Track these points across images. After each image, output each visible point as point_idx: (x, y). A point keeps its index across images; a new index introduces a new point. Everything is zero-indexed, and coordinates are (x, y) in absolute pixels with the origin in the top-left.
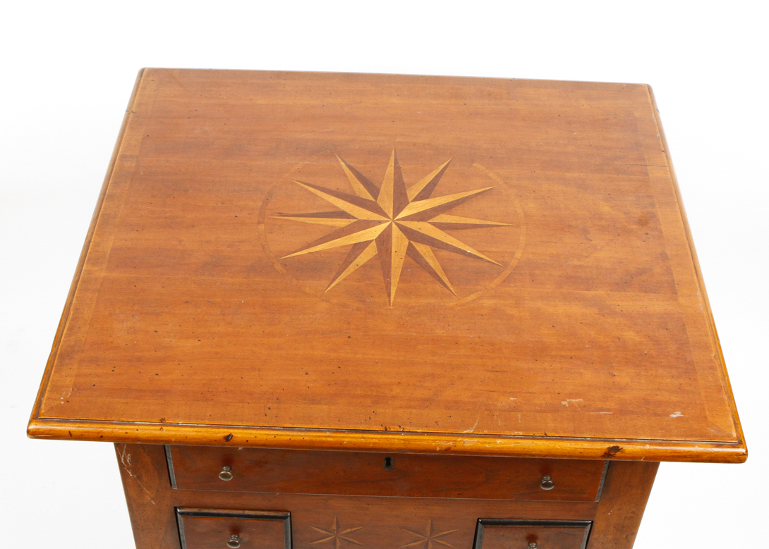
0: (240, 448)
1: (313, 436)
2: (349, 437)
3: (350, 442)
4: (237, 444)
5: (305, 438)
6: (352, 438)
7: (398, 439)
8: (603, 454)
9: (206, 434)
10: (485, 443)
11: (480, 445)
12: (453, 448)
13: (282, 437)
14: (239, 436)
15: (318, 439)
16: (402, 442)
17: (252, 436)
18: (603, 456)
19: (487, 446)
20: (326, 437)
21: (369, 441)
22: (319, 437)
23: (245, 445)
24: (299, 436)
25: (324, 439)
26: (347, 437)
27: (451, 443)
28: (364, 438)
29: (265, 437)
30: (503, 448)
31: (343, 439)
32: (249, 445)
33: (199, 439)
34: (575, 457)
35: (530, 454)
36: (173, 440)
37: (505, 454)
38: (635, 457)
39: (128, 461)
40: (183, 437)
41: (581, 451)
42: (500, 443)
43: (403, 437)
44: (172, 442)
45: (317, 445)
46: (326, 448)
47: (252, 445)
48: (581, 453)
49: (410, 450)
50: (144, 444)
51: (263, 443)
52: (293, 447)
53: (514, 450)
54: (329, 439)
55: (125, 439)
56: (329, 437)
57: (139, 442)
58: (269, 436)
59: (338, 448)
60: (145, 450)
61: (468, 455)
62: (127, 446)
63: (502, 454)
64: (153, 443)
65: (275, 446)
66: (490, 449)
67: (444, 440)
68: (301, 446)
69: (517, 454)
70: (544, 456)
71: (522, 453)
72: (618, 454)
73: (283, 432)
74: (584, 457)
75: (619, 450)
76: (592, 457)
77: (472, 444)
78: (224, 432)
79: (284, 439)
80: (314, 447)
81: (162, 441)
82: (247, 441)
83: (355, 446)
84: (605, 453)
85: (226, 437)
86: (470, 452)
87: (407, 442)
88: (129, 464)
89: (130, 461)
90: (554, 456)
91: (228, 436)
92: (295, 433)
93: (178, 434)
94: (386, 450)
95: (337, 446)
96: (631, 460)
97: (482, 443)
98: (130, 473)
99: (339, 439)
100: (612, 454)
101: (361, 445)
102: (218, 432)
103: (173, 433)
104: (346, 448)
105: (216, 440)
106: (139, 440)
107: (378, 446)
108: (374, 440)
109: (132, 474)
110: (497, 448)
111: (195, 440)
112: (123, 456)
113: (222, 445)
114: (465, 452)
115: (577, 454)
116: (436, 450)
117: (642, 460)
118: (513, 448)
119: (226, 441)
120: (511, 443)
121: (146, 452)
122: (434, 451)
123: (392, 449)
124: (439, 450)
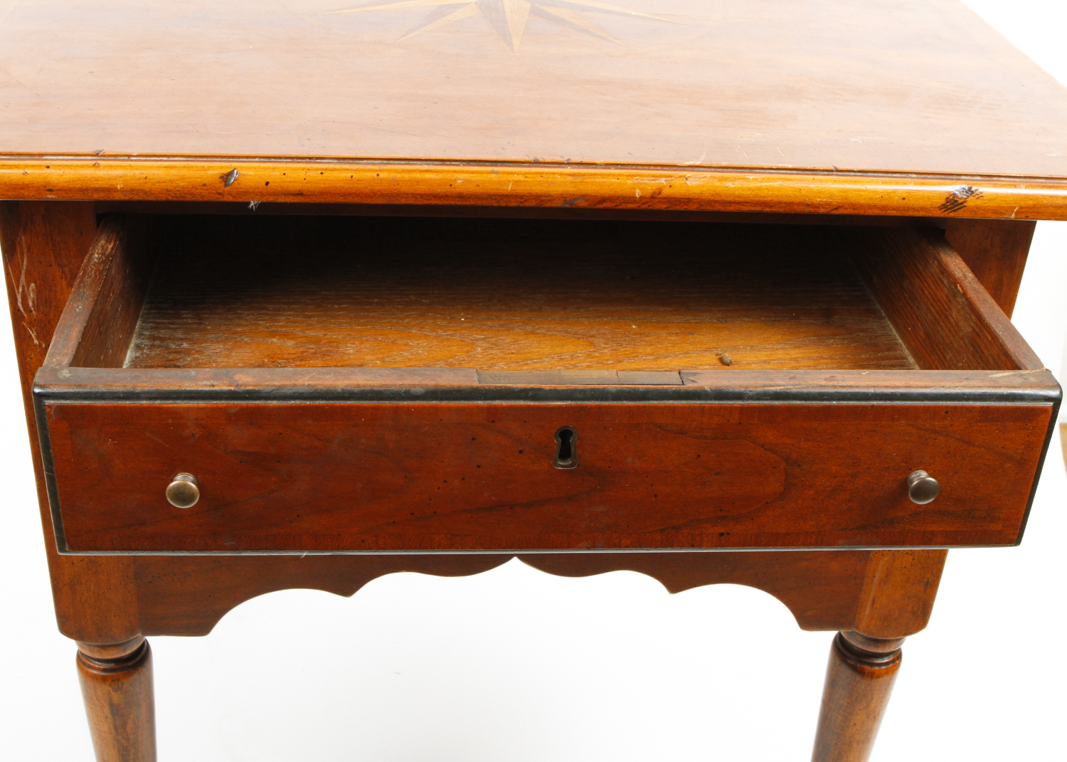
0: (252, 204)
1: (396, 171)
2: (467, 172)
3: (469, 181)
4: (246, 193)
5: (382, 175)
6: (473, 172)
7: (561, 174)
8: (943, 201)
9: (184, 172)
10: (726, 179)
11: (718, 184)
12: (667, 192)
13: (336, 174)
14: (251, 172)
15: (407, 176)
16: (569, 178)
17: (277, 173)
18: (943, 207)
19: (730, 184)
20: (421, 171)
21: (505, 178)
22: (410, 171)
23: (262, 194)
24: (370, 170)
25: (418, 176)
26: (462, 172)
27: (663, 181)
28: (497, 173)
29: (302, 175)
30: (759, 189)
31: (456, 175)
32: (270, 194)
33: (172, 181)
34: (894, 209)
35: (809, 203)
36: (119, 187)
37: (765, 204)
38: (1002, 208)
39: (31, 304)
40: (140, 179)
41: (904, 196)
42: (755, 180)
43: (569, 170)
44: (115, 190)
45: (404, 189)
46: (422, 196)
47: (275, 193)
48: (904, 199)
49: (584, 197)
50: (60, 199)
51: (298, 187)
52: (358, 195)
53: (779, 193)
54: (428, 176)
55: (22, 188)
56: (428, 171)
57: (50, 196)
58: (310, 173)
59: (446, 196)
60: (63, 272)
61: (693, 207)
62: (28, 261)
63: (757, 203)
64: (78, 197)
65: (322, 193)
66: (737, 193)
67: (648, 176)
68: (374, 194)
69: (785, 203)
70: (837, 208)
71: (797, 200)
72: (971, 202)
73: (338, 166)
74: (908, 209)
75: (972, 192)
76: (922, 209)
77: (701, 182)
78: (221, 167)
79: (337, 177)
80: (399, 195)
81: (96, 190)
82: (267, 184)
83: (479, 190)
84: (947, 198)
85: (226, 178)
86: (699, 201)
87: (579, 179)
88: (31, 311)
89: (33, 302)
90: (853, 206)
91: (231, 174)
92: (361, 167)
93: (129, 173)
94: (538, 197)
95: (444, 190)
96: (994, 217)
97: (721, 179)
98: (33, 337)
99: (449, 176)
100: (960, 201)
101: (491, 188)
102: (210, 168)
103: (120, 172)
104: (460, 196)
105: (204, 185)
106: (51, 190)
107: (521, 189)
108: (516, 177)
109: (38, 337)
110: (749, 189)
111: (163, 186)
112: (20, 290)
113: (217, 196)
114: (689, 200)
115: (896, 201)
116: (634, 197)
117: (1013, 216)
118: (779, 189)
119: (226, 186)
120: (775, 180)
121: (66, 277)
122: (631, 199)
123: (549, 195)
124: (641, 197)
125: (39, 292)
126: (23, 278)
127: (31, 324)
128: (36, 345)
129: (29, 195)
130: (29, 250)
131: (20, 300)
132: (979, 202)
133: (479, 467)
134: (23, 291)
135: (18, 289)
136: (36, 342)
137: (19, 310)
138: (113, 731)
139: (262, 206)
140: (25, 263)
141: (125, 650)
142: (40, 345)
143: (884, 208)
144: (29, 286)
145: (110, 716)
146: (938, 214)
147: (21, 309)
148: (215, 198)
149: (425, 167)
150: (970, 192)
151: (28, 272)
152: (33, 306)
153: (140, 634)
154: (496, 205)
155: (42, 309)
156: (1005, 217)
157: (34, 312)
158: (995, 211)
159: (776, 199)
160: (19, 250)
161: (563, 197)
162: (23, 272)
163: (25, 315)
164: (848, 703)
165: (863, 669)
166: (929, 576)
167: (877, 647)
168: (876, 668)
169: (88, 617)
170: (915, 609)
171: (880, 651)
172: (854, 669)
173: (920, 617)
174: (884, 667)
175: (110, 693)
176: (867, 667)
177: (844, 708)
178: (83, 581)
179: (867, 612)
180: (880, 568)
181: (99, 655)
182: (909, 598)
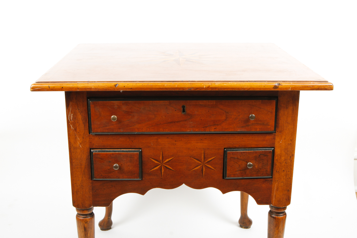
0: (121, 91)
1: (152, 83)
2: (167, 83)
3: (168, 85)
4: (120, 89)
5: (149, 84)
7: (188, 83)
8: (273, 87)
9: (107, 84)
10: (224, 83)
11: (222, 84)
12: (211, 86)
13: (139, 84)
14: (121, 84)
15: (154, 84)
16: (190, 84)
17: (126, 84)
18: (274, 88)
19: (225, 84)
20: (157, 83)
21: (175, 84)
22: (155, 83)
23: (123, 89)
24: (146, 83)
26: (166, 83)
27: (210, 84)
28: (174, 83)
29: (132, 84)
30: (232, 85)
31: (165, 84)
32: (125, 89)
33: (104, 86)
34: (262, 89)
35: (243, 88)
36: (93, 88)
37: (233, 88)
38: (287, 88)
39: (71, 119)
40: (97, 86)
42: (230, 83)
43: (189, 82)
44: (92, 88)
45: (154, 87)
47: (126, 89)
49: (193, 88)
50: (80, 91)
51: (130, 87)
52: (144, 89)
53: (236, 86)
54: (159, 84)
55: (72, 88)
56: (159, 83)
57: (78, 90)
58: (133, 84)
59: (163, 88)
60: (79, 111)
61: (217, 90)
63: (231, 88)
64: (84, 90)
65: (136, 88)
66: (226, 86)
67: (207, 83)
68: (147, 88)
69: (238, 88)
70: (249, 89)
71: (240, 87)
72: (280, 87)
73: (140, 83)
74: (266, 89)
75: (280, 84)
76: (269, 88)
77: (218, 84)
78: (115, 83)
80: (152, 88)
81: (88, 88)
82: (124, 86)
83: (170, 87)
84: (274, 86)
85: (115, 85)
86: (218, 88)
87: (192, 84)
88: (71, 120)
89: (72, 118)
90: (253, 88)
91: (116, 85)
92: (144, 83)
93: (95, 85)
94: (183, 88)
95: (162, 87)
96: (286, 90)
97: (223, 83)
99: (163, 84)
100: (277, 86)
101: (172, 87)
102: (112, 84)
103: (93, 85)
104: (166, 88)
105: (111, 87)
106: (78, 89)
107: (179, 87)
108: (178, 84)
109: (72, 127)
110: (229, 85)
111: (102, 87)
112: (69, 115)
113: (114, 89)
114: (216, 88)
115: (263, 87)
116: (204, 88)
117: (290, 90)
118: (236, 85)
119: (116, 87)
120: (235, 83)
121: (80, 112)
122: (203, 88)
123: (185, 88)
124: (205, 88)
125: (73, 116)
126: (70, 113)
127: (71, 124)
129: (74, 90)
130: (72, 105)
131: (69, 118)
132: (282, 87)
133: (168, 114)
134: (70, 116)
136: (72, 128)
138: (84, 236)
139: (123, 92)
140: (71, 109)
141: (88, 212)
142: (73, 129)
143: (260, 89)
145: (84, 231)
146: (273, 90)
147: (69, 120)
148: (113, 90)
150: (279, 84)
151: (71, 111)
153: (92, 207)
154: (174, 90)
155: (74, 120)
156: (288, 90)
158: (286, 89)
159: (235, 87)
160: (70, 106)
161: (188, 88)
162: (70, 111)
163: (70, 122)
164: (273, 228)
165: (276, 217)
166: (288, 188)
167: (278, 210)
168: (279, 217)
169: (80, 201)
170: (286, 198)
171: (279, 211)
172: (273, 217)
173: (288, 201)
174: (281, 216)
175: (84, 224)
176: (277, 217)
177: (272, 230)
178: (79, 191)
179: (274, 199)
180: (275, 186)
181: (82, 213)
182: (284, 195)
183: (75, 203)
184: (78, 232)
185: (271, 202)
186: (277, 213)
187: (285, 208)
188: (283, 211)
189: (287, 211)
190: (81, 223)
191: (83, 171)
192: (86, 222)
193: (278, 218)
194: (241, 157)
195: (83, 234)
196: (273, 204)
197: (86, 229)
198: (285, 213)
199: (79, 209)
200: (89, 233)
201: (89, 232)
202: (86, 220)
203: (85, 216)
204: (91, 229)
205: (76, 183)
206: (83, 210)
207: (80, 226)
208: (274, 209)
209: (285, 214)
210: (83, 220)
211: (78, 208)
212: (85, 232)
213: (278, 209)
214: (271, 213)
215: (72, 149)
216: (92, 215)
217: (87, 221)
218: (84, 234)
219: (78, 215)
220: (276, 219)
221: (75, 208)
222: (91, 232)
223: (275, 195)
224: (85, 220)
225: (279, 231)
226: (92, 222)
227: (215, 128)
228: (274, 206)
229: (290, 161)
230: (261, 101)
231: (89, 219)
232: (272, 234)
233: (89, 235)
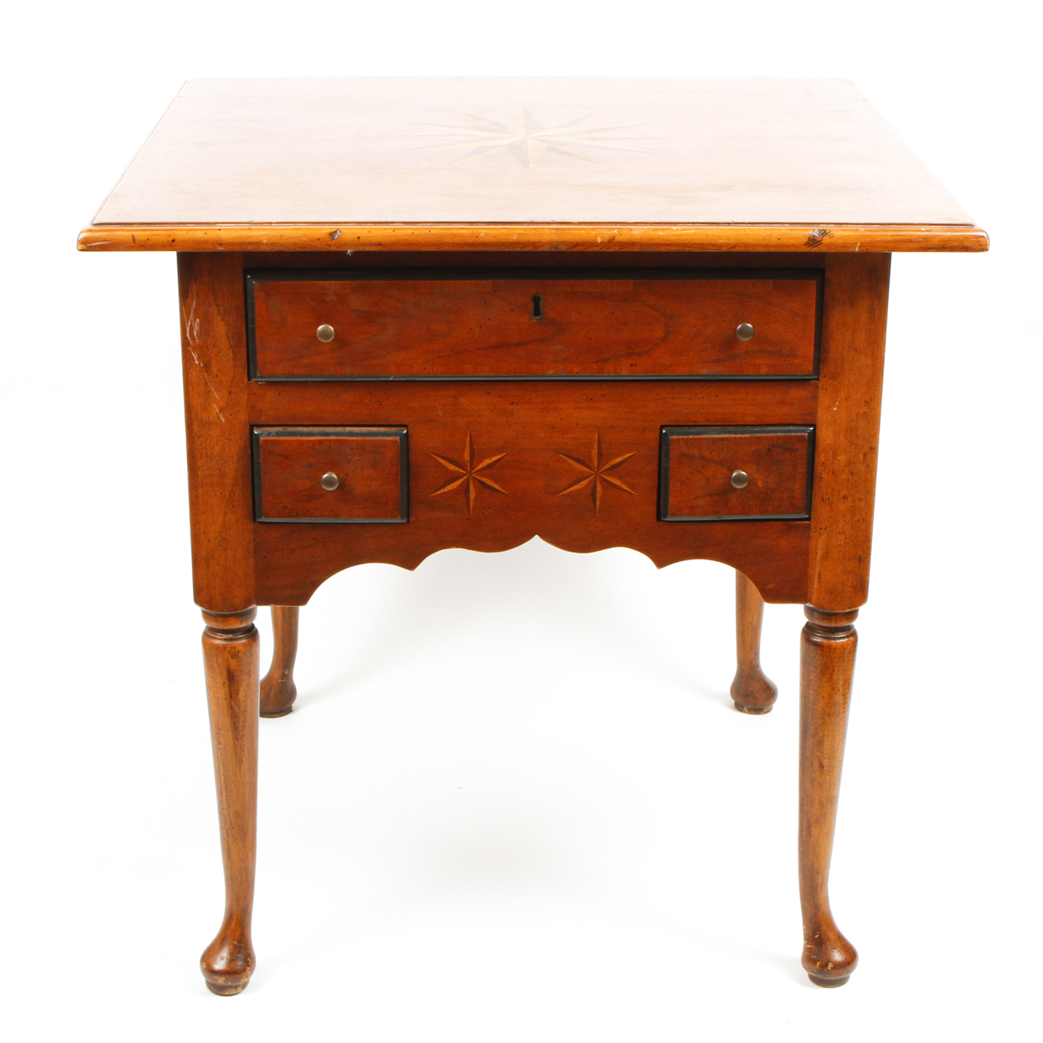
0: (349, 251)
1: (441, 229)
2: (487, 229)
3: (489, 234)
4: (345, 244)
5: (432, 231)
6: (491, 229)
7: (548, 229)
8: (806, 240)
9: (305, 233)
10: (657, 229)
11: (653, 232)
12: (618, 238)
13: (403, 231)
14: (349, 231)
15: (448, 232)
16: (554, 231)
17: (365, 231)
18: (807, 244)
19: (661, 233)
20: (457, 229)
21: (512, 231)
23: (356, 245)
24: (425, 229)
25: (456, 231)
26: (484, 229)
27: (615, 231)
28: (506, 229)
29: (381, 232)
30: (680, 235)
31: (480, 231)
32: (360, 246)
33: (298, 237)
34: (773, 246)
35: (715, 243)
36: (264, 242)
37: (685, 245)
38: (848, 243)
39: (195, 334)
40: (278, 236)
41: (779, 237)
42: (677, 229)
43: (554, 226)
44: (263, 244)
45: (446, 240)
46: (458, 244)
47: (364, 244)
48: (779, 239)
49: (564, 243)
50: (227, 250)
51: (379, 240)
52: (416, 245)
53: (694, 237)
54: (462, 231)
55: (202, 243)
56: (462, 229)
57: (220, 249)
58: (386, 231)
59: (473, 244)
60: (219, 310)
61: (637, 249)
62: (196, 303)
63: (679, 245)
64: (238, 249)
65: (394, 244)
66: (665, 238)
67: (605, 229)
68: (427, 244)
69: (699, 244)
70: (734, 247)
71: (706, 242)
72: (826, 240)
73: (404, 227)
74: (783, 246)
75: (827, 233)
76: (793, 245)
77: (641, 232)
78: (330, 229)
79: (405, 233)
80: (443, 244)
81: (250, 244)
82: (359, 238)
83: (495, 240)
84: (809, 238)
85: (332, 235)
86: (640, 244)
87: (560, 232)
88: (195, 339)
89: (197, 333)
90: (746, 245)
91: (335, 232)
92: (419, 227)
93: (271, 233)
94: (534, 244)
95: (472, 240)
96: (844, 250)
97: (654, 230)
98: (195, 358)
99: (475, 231)
100: (819, 240)
101: (503, 238)
102: (323, 229)
103: (265, 232)
104: (483, 244)
105: (319, 239)
106: (221, 244)
107: (524, 239)
108: (519, 231)
109: (198, 359)
110: (673, 235)
111: (293, 241)
112: (189, 324)
113: (327, 246)
114: (633, 244)
115: (774, 241)
116: (597, 242)
117: (857, 249)
118: (693, 235)
119: (333, 240)
120: (691, 229)
121: (221, 314)
122: (594, 244)
123: (541, 242)
124: (601, 242)
125: (201, 325)
126: (192, 315)
127: (194, 349)
128: (196, 365)
129: (207, 248)
130: (197, 293)
131: (188, 331)
132: (832, 240)
133: (489, 319)
134: (191, 325)
135: (188, 323)
136: (197, 362)
137: (187, 339)
138: (228, 697)
139: (355, 253)
140: (194, 304)
141: (242, 622)
142: (200, 364)
143: (766, 246)
144: (195, 321)
145: (227, 682)
146: (806, 249)
147: (189, 339)
148: (325, 249)
149: (460, 226)
150: (825, 234)
151: (196, 311)
152: (197, 336)
153: (254, 606)
154: (507, 250)
155: (202, 337)
156: (851, 250)
157: (197, 340)
158: (844, 246)
159: (692, 242)
160: (190, 295)
161: (551, 243)
162: (192, 311)
163: (191, 342)
164: (816, 677)
165: (823, 642)
166: (860, 553)
167: (830, 620)
168: (833, 641)
169: (217, 588)
170: (855, 583)
171: (833, 625)
172: (816, 644)
173: (859, 591)
174: (841, 640)
175: (228, 660)
176: (825, 641)
177: (813, 682)
178: (216, 557)
179: (816, 586)
180: (820, 546)
181: (221, 627)
182: (848, 573)
183: (201, 595)
184: (209, 687)
185: (806, 594)
186: (827, 632)
187: (852, 615)
188: (845, 624)
189: (857, 624)
190: (220, 658)
191: (228, 495)
192: (235, 654)
193: (829, 647)
194: (713, 453)
195: (222, 693)
196: (814, 602)
197: (233, 676)
198: (852, 631)
199: (214, 612)
200: (242, 690)
201: (244, 684)
202: (235, 648)
203: (232, 636)
204: (250, 675)
205: (204, 533)
206: (226, 616)
207: (216, 665)
208: (818, 618)
209: (854, 634)
210: (225, 647)
211: (210, 608)
212: (230, 686)
213: (829, 616)
214: (808, 631)
215: (195, 426)
216: (251, 633)
217: (238, 651)
218: (228, 694)
219: (209, 634)
220: (823, 650)
221: (198, 610)
222: (248, 686)
223: (819, 574)
224: (232, 648)
225: (833, 689)
226: (251, 655)
227: (632, 365)
228: (816, 608)
229: (863, 468)
230: (771, 281)
231: (244, 645)
232: (811, 697)
233: (241, 694)
